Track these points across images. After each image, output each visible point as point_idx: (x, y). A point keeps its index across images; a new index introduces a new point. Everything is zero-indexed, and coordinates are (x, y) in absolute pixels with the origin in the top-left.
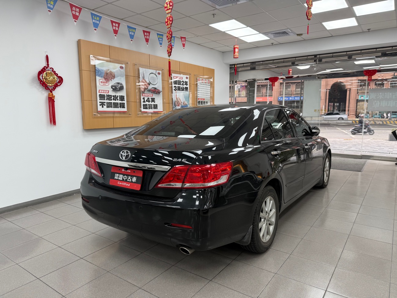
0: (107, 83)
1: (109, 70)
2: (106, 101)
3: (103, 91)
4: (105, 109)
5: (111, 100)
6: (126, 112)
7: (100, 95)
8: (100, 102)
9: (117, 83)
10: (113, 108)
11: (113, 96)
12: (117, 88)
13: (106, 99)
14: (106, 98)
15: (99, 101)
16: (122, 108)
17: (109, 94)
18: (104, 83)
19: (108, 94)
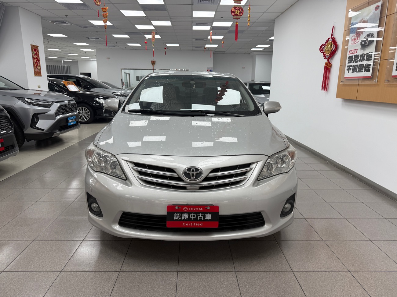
0: (357, 39)
1: (362, 19)
2: (352, 64)
3: (352, 52)
4: (350, 74)
5: (357, 62)
6: (370, 77)
7: (350, 57)
8: (348, 66)
9: (368, 35)
10: (358, 72)
11: (361, 55)
12: (367, 43)
13: (353, 61)
14: (353, 59)
15: (347, 64)
16: (367, 71)
17: (357, 54)
18: (355, 41)
19: (355, 54)
